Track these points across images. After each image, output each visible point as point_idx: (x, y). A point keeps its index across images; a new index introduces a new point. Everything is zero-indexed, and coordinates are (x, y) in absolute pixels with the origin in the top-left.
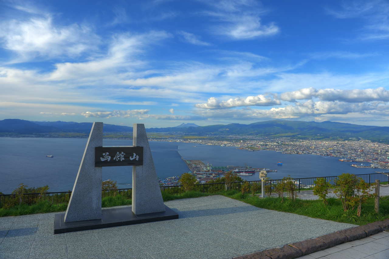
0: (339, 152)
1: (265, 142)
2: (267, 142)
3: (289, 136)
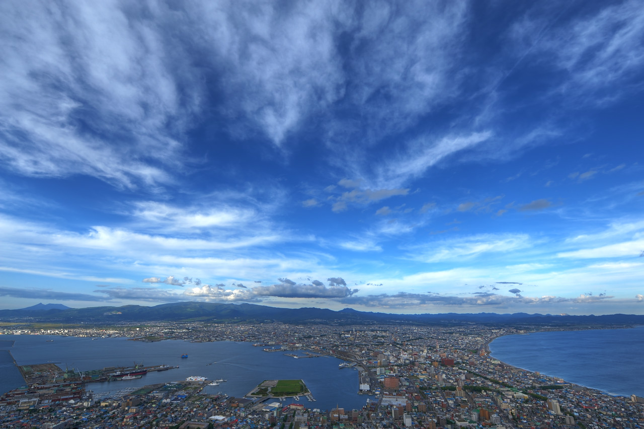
0: (253, 337)
1: (172, 329)
2: (174, 329)
3: (203, 321)
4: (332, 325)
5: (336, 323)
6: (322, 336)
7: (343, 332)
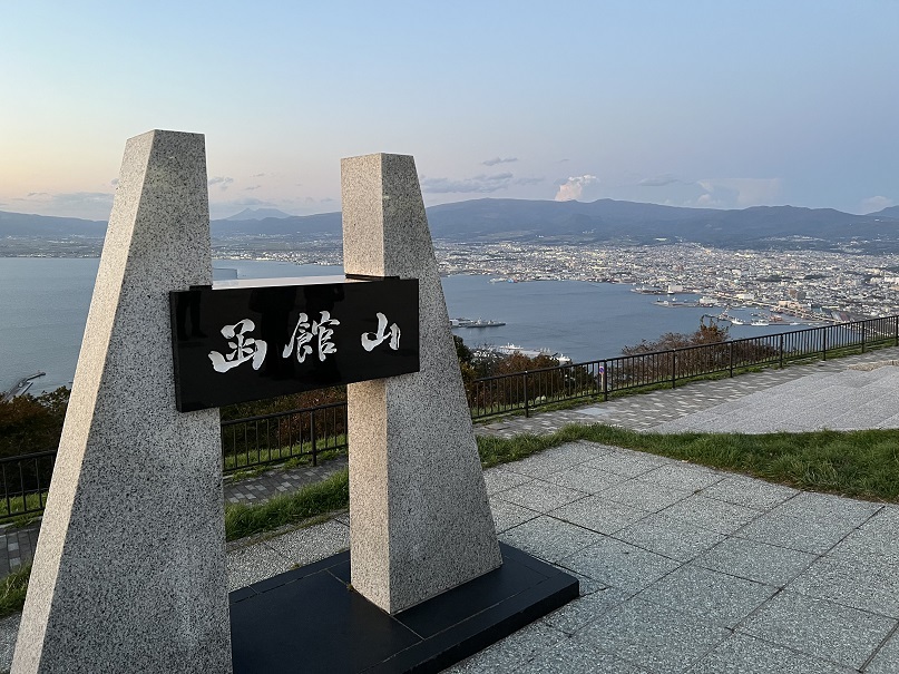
4: (841, 252)
5: (855, 247)
6: (809, 278)
7: (876, 271)
